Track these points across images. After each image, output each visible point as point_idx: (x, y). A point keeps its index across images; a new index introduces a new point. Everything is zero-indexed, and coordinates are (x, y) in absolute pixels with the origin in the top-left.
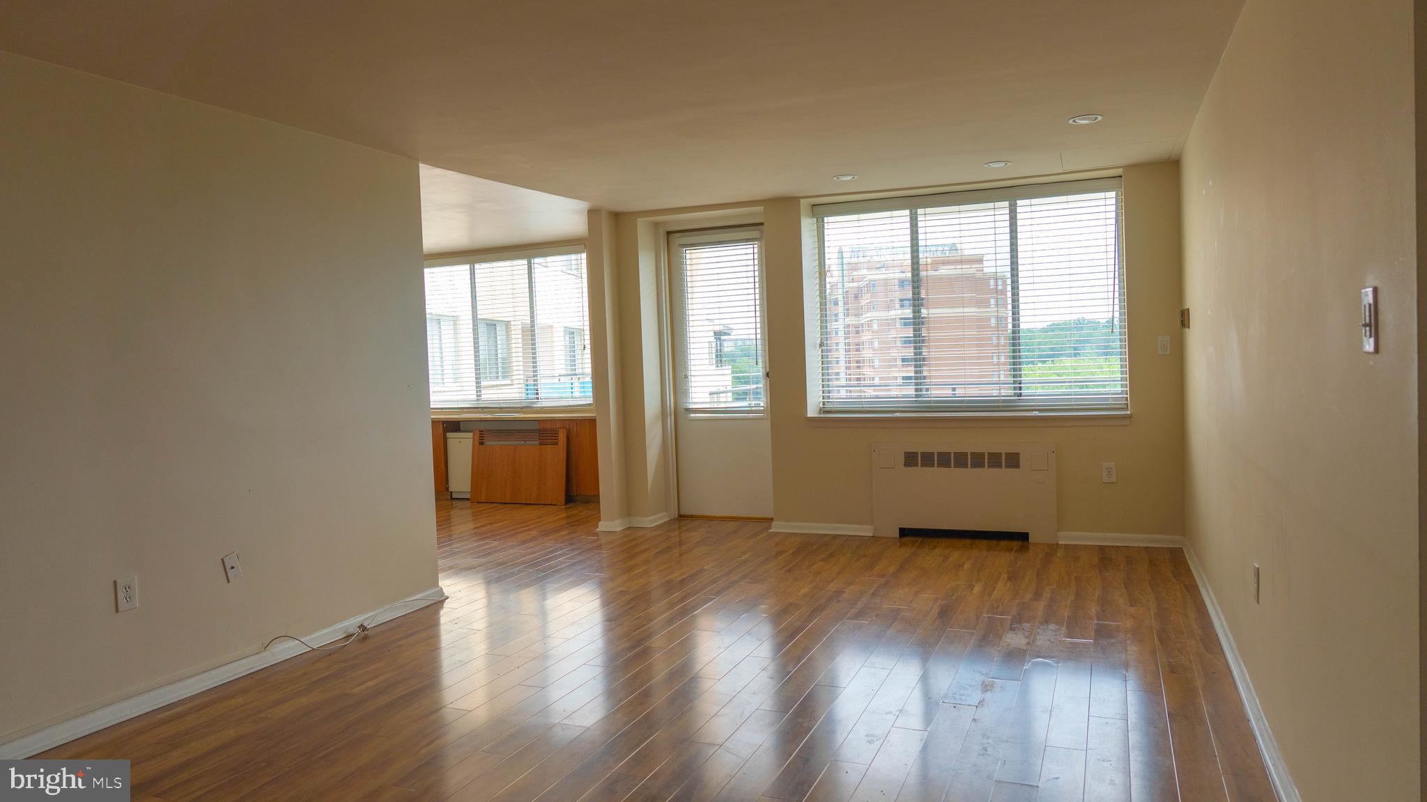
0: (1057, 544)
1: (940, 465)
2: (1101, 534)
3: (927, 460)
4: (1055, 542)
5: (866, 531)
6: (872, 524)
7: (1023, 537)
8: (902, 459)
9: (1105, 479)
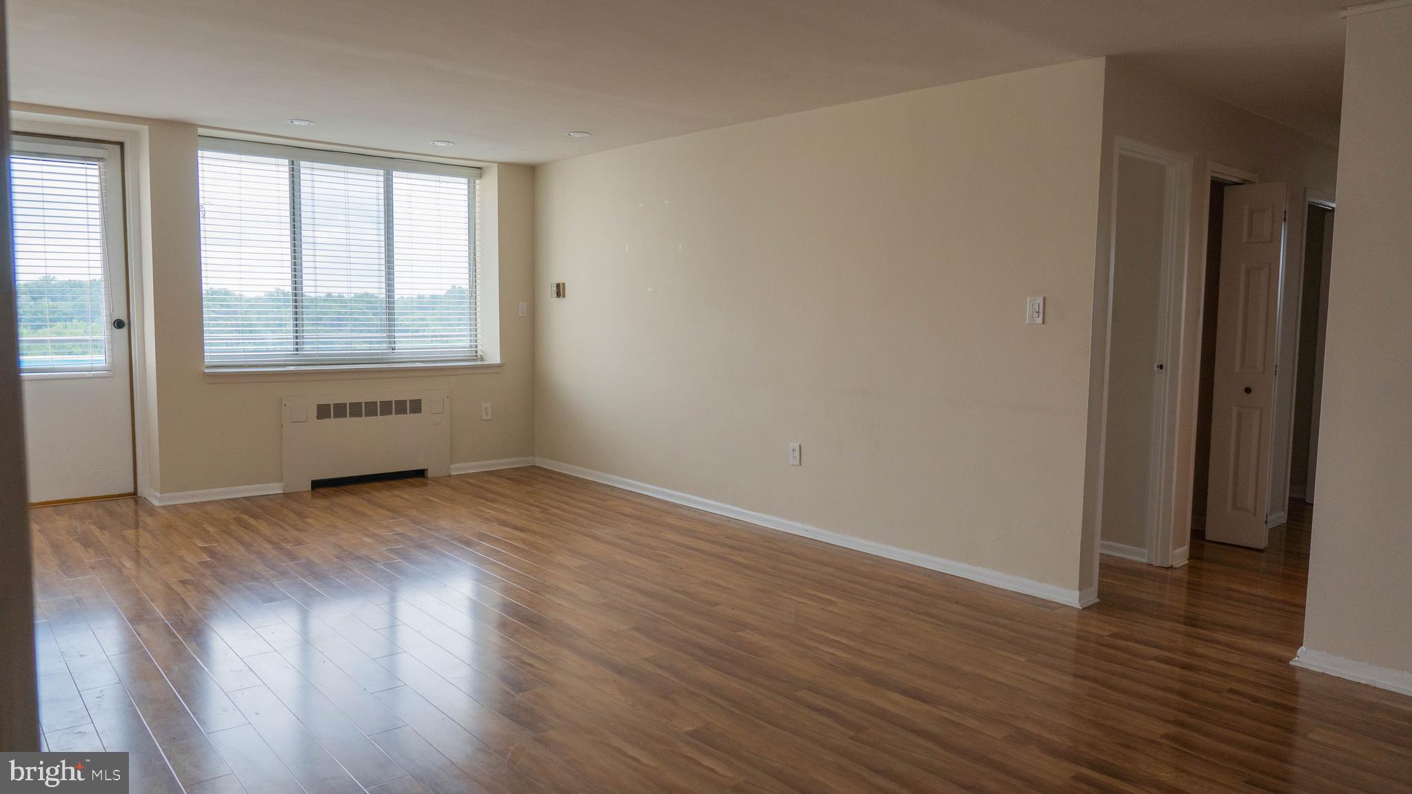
0: (450, 476)
1: (352, 415)
2: (481, 463)
3: (340, 411)
4: (448, 474)
5: (276, 489)
6: (281, 480)
7: (421, 473)
8: (314, 412)
9: (484, 417)
